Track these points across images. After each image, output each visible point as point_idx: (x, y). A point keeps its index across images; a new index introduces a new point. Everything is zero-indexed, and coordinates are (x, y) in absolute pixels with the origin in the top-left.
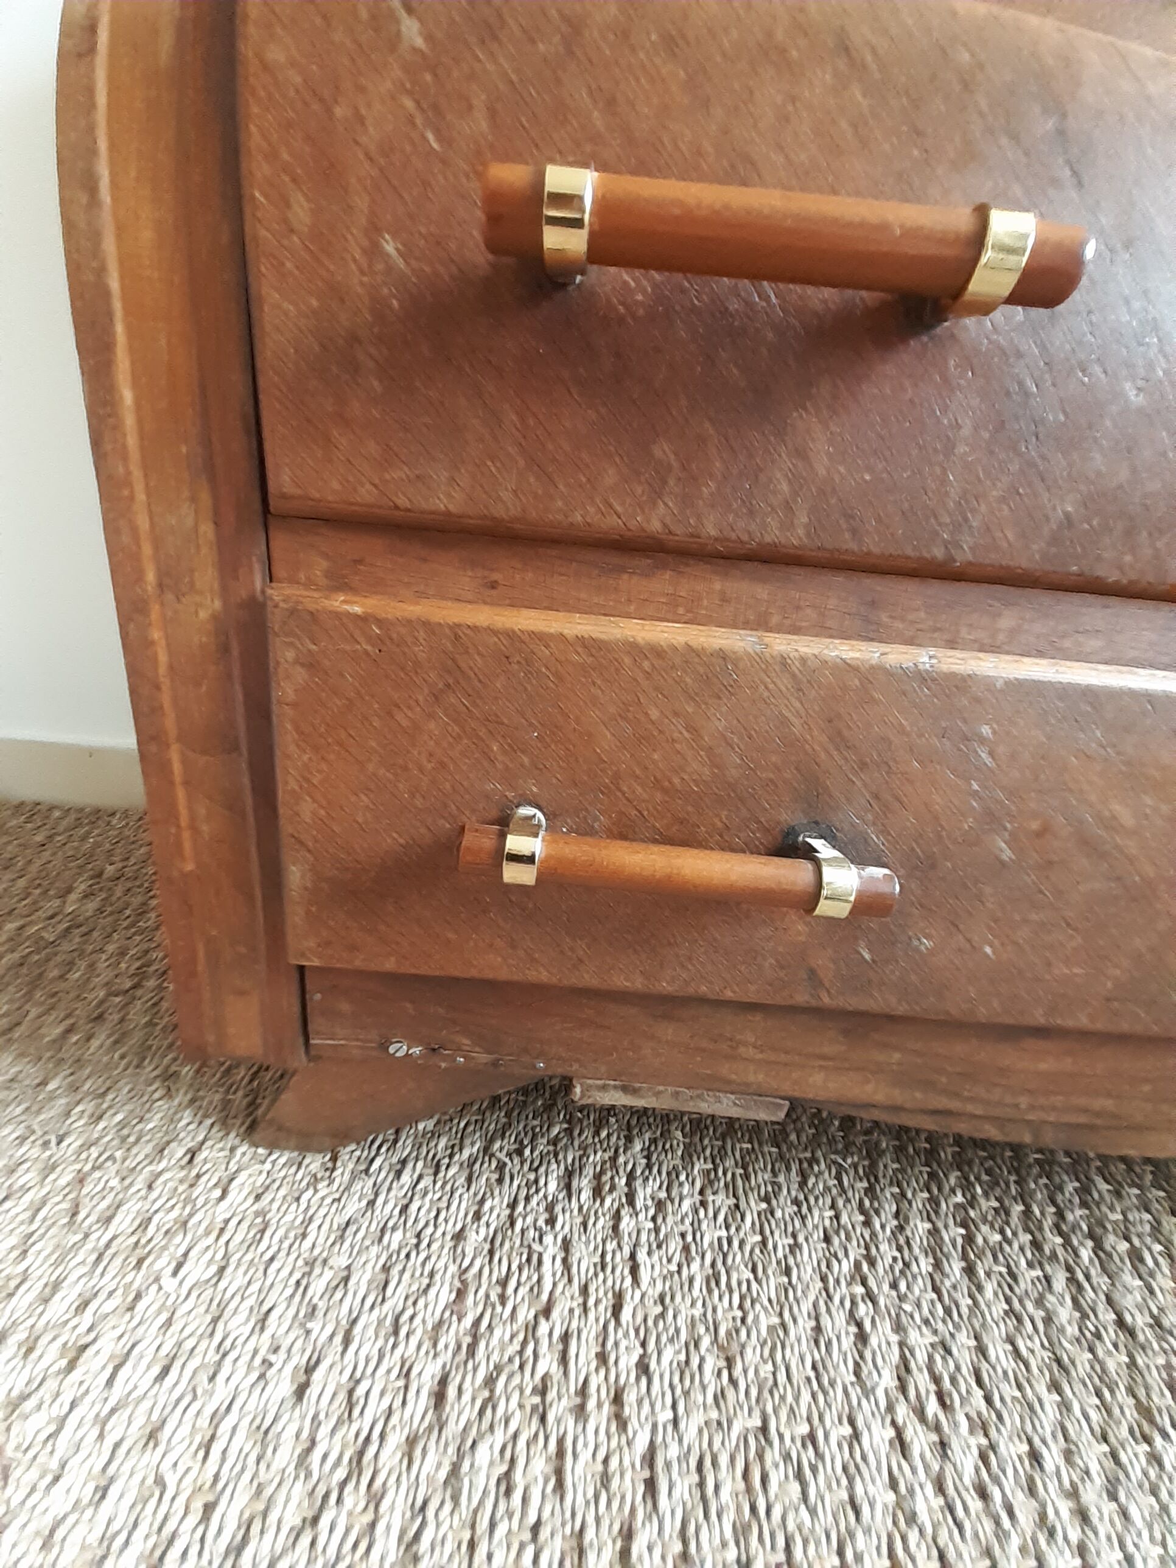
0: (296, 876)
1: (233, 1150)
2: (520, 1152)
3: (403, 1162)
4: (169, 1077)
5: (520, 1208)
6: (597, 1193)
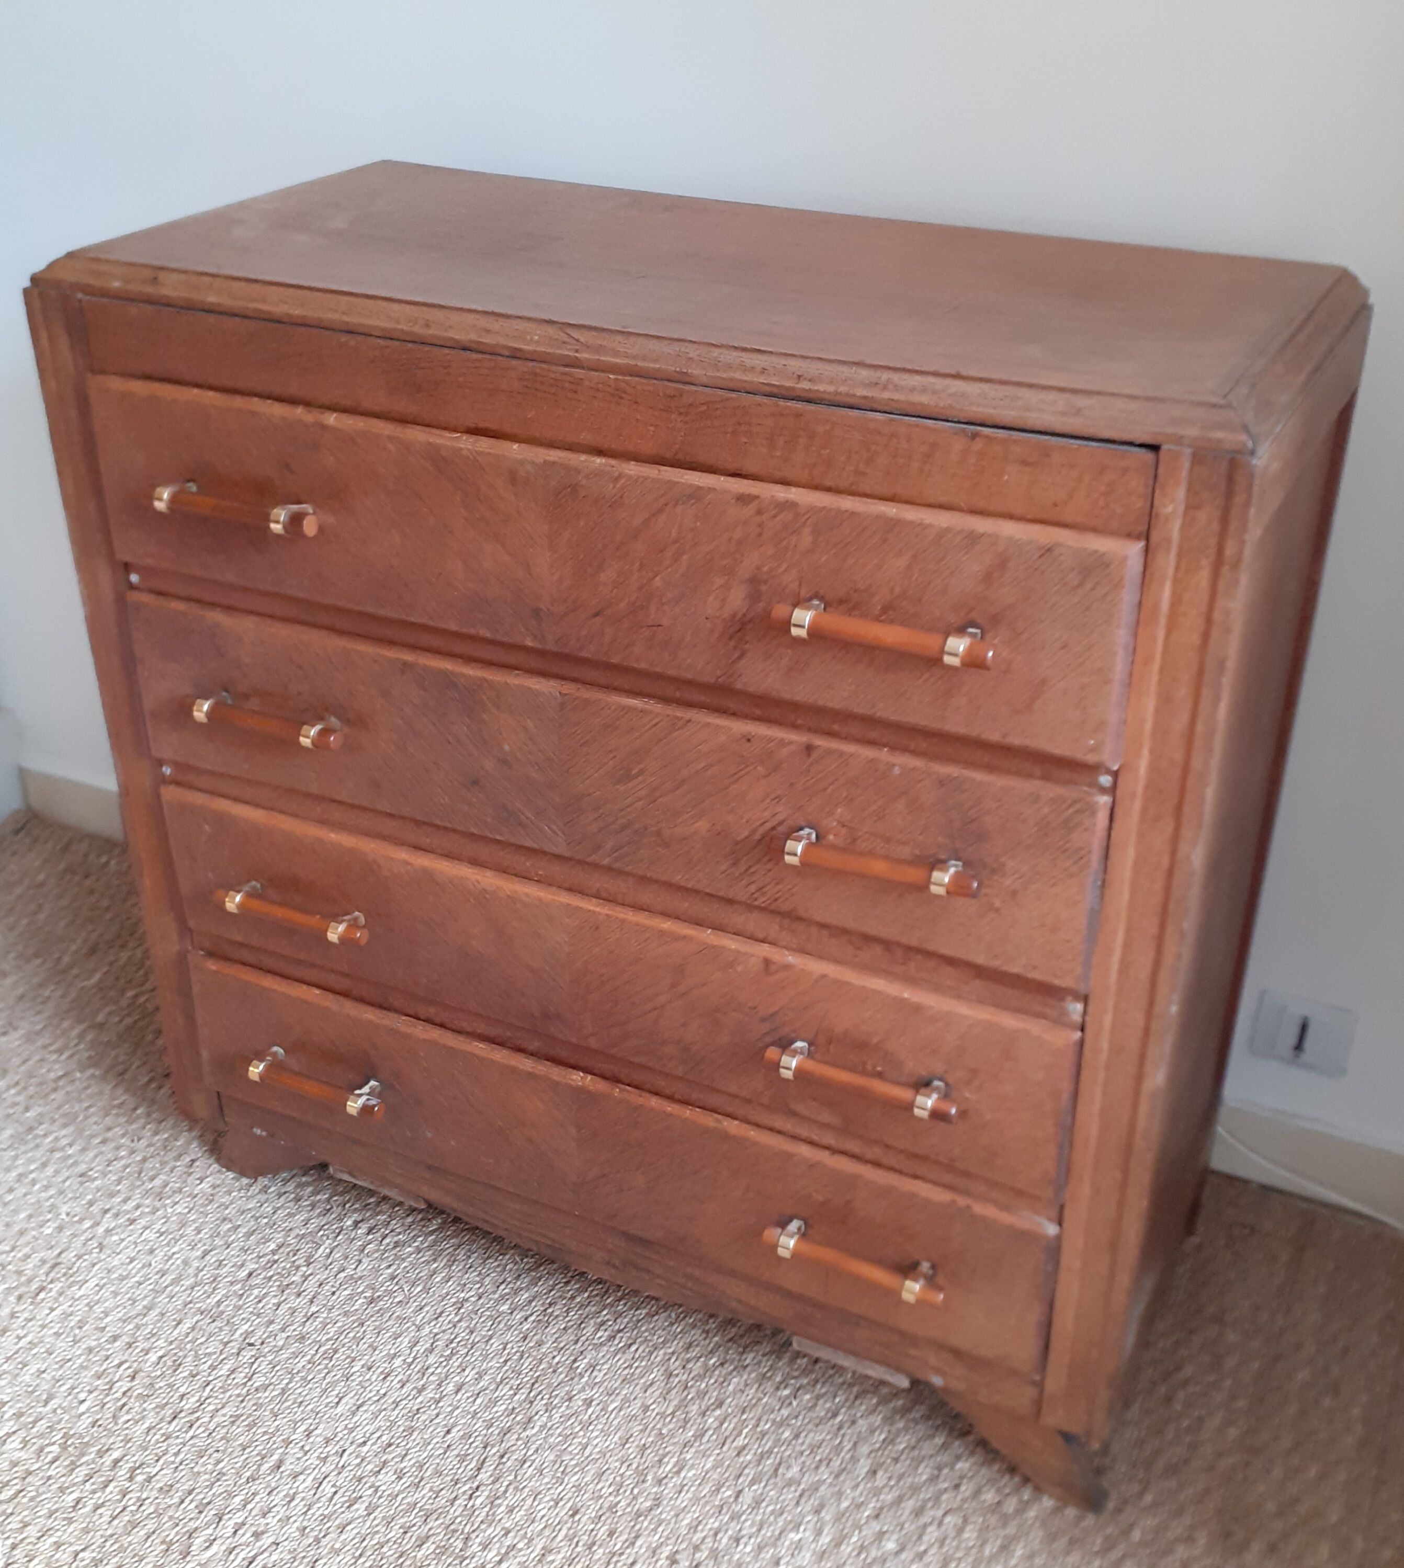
0: (203, 1054)
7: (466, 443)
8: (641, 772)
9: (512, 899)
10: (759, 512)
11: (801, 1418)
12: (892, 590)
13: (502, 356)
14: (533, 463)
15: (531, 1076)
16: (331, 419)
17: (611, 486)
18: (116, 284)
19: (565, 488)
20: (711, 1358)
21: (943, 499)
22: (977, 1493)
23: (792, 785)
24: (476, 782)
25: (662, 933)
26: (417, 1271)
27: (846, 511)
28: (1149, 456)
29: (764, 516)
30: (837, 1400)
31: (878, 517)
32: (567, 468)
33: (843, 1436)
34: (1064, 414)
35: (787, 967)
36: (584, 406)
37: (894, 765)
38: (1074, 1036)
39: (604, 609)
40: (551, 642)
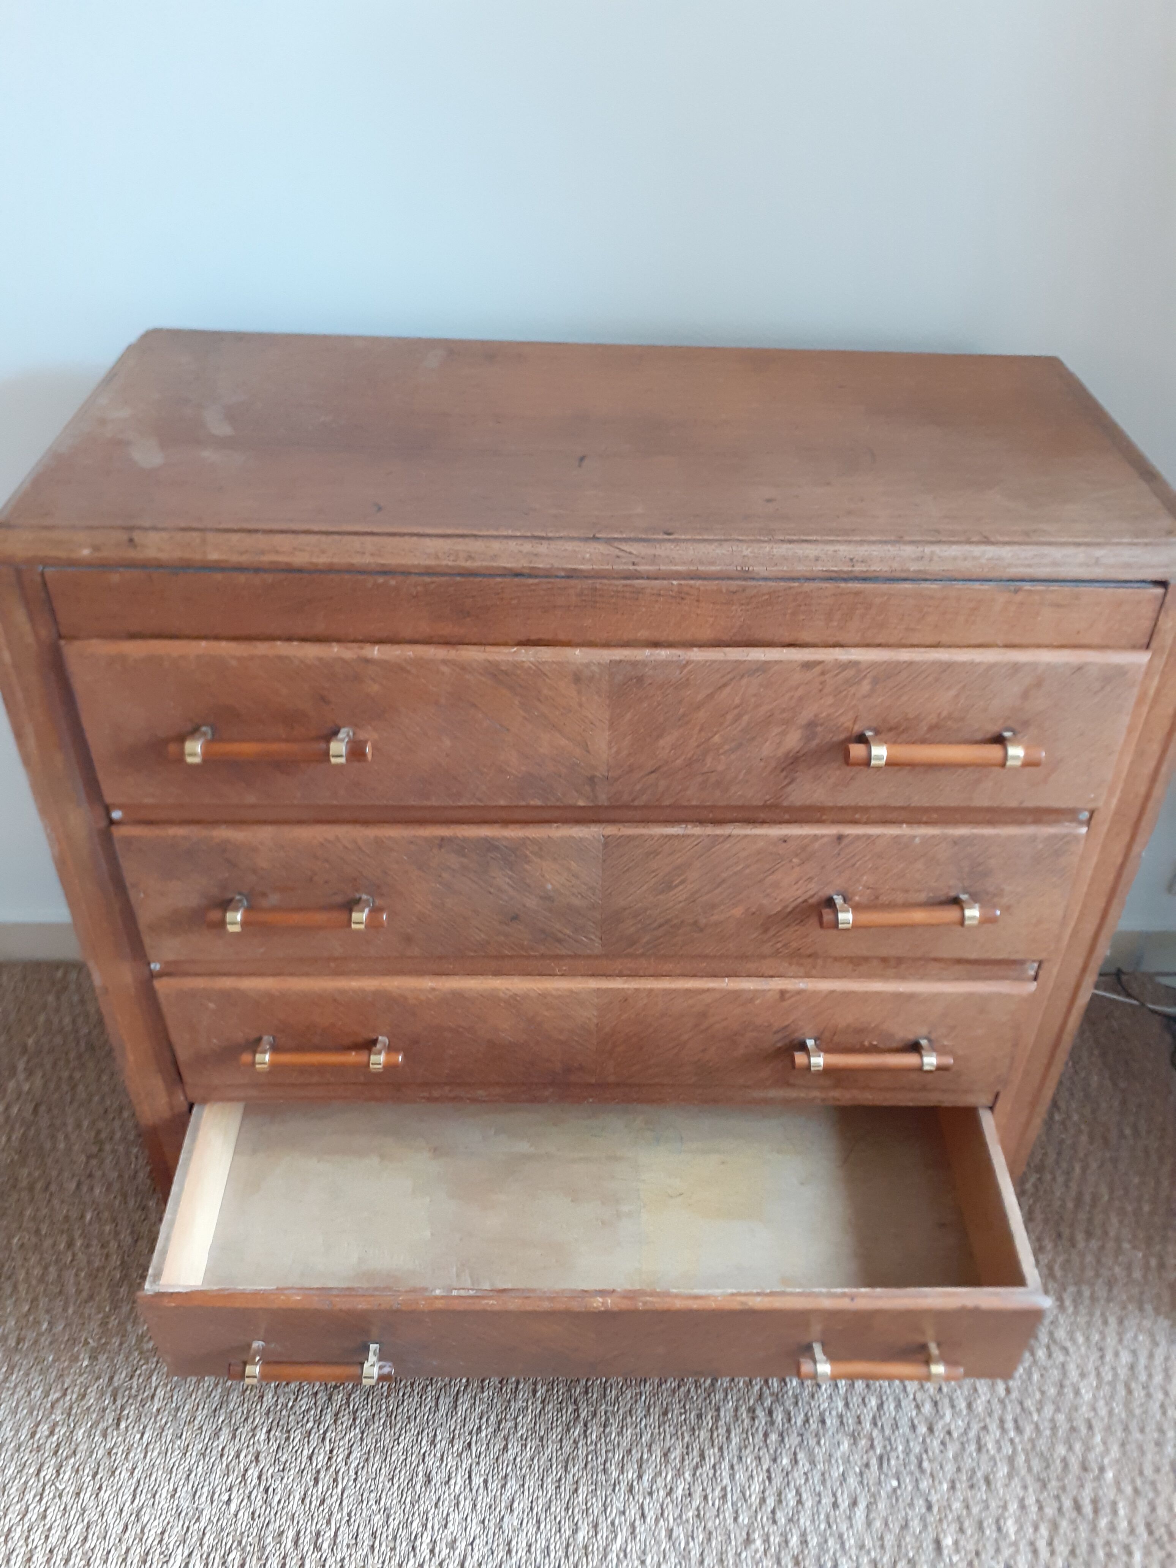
7: (527, 655)
8: (682, 882)
9: (543, 995)
10: (823, 673)
12: (940, 714)
13: (557, 577)
14: (599, 664)
16: (375, 652)
17: (678, 672)
18: (86, 552)
19: (631, 679)
21: (980, 641)
23: (823, 867)
24: (515, 918)
25: (688, 991)
27: (905, 662)
28: (1159, 591)
29: (827, 676)
31: (934, 663)
32: (634, 664)
34: (1088, 565)
35: (799, 992)
36: (644, 609)
37: (915, 837)
38: (1033, 986)
39: (660, 767)
40: (603, 799)
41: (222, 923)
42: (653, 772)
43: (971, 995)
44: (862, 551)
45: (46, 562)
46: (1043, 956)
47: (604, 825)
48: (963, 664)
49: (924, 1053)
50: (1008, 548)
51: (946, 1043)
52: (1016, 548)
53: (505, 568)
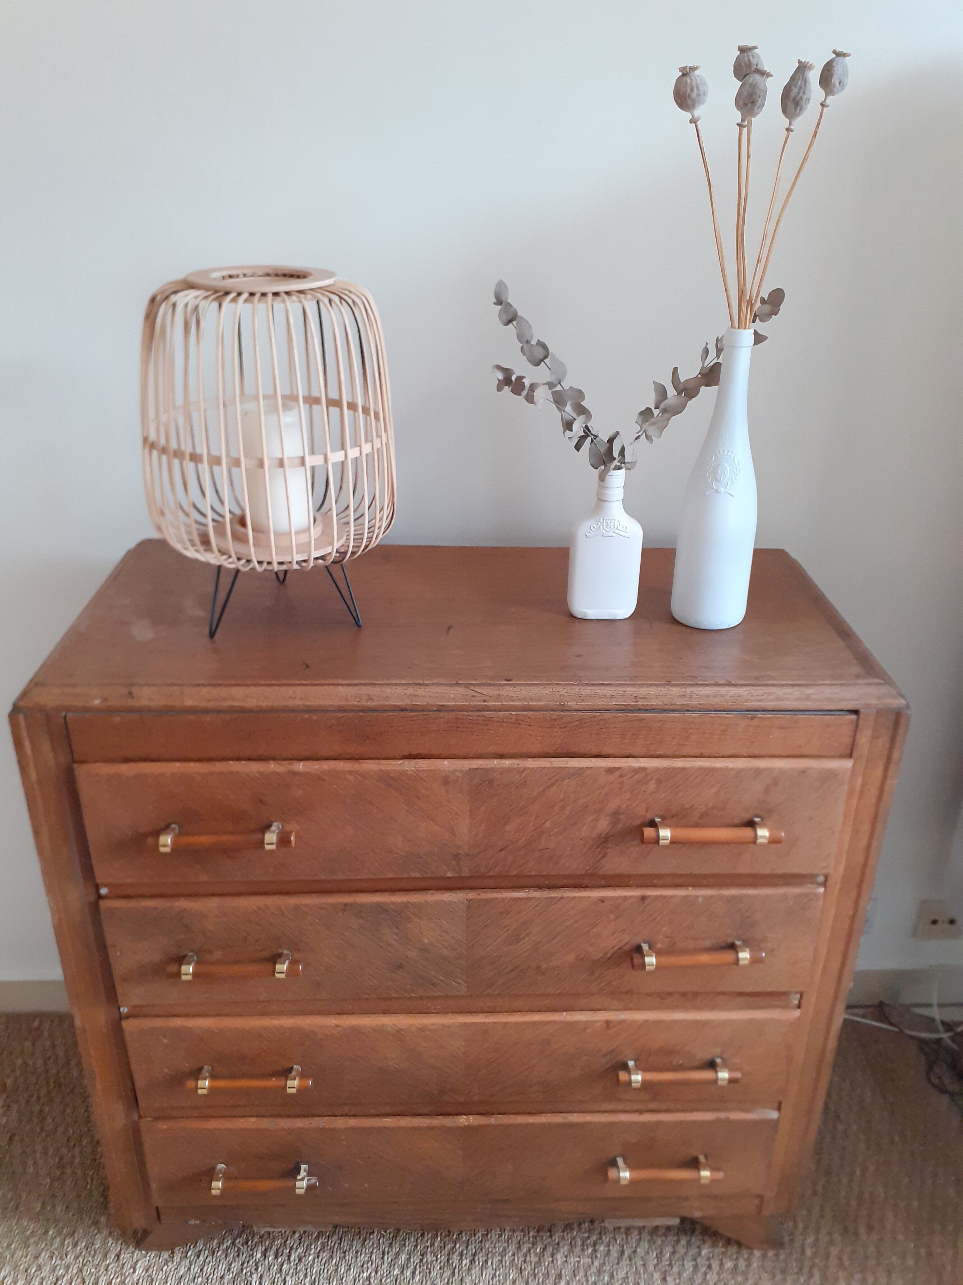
0: (154, 1186)
1: (133, 1253)
2: (247, 1243)
3: (200, 1251)
4: (96, 1223)
5: (245, 1265)
6: (276, 1257)
7: (409, 766)
8: (527, 935)
9: (423, 1029)
10: (621, 776)
11: (607, 1263)
12: (707, 805)
13: (431, 711)
14: (461, 771)
15: (431, 1128)
16: (300, 766)
17: (518, 776)
18: (97, 702)
19: (485, 781)
20: (537, 1249)
21: (731, 752)
22: (721, 1265)
23: (633, 921)
24: (400, 967)
25: (534, 1023)
26: (326, 1271)
27: (679, 768)
28: (854, 717)
29: (624, 778)
30: (618, 1242)
31: (700, 768)
32: (486, 770)
33: (635, 1264)
34: (802, 700)
35: (622, 1022)
36: (492, 732)
37: (697, 897)
38: (797, 1013)
39: (507, 847)
40: (466, 872)
41: (178, 974)
42: (501, 850)
43: (751, 1021)
44: (643, 691)
45: (68, 709)
46: (801, 988)
47: (467, 891)
48: (720, 769)
49: (718, 1069)
50: (745, 688)
51: (736, 1061)
52: (750, 688)
53: (395, 706)
